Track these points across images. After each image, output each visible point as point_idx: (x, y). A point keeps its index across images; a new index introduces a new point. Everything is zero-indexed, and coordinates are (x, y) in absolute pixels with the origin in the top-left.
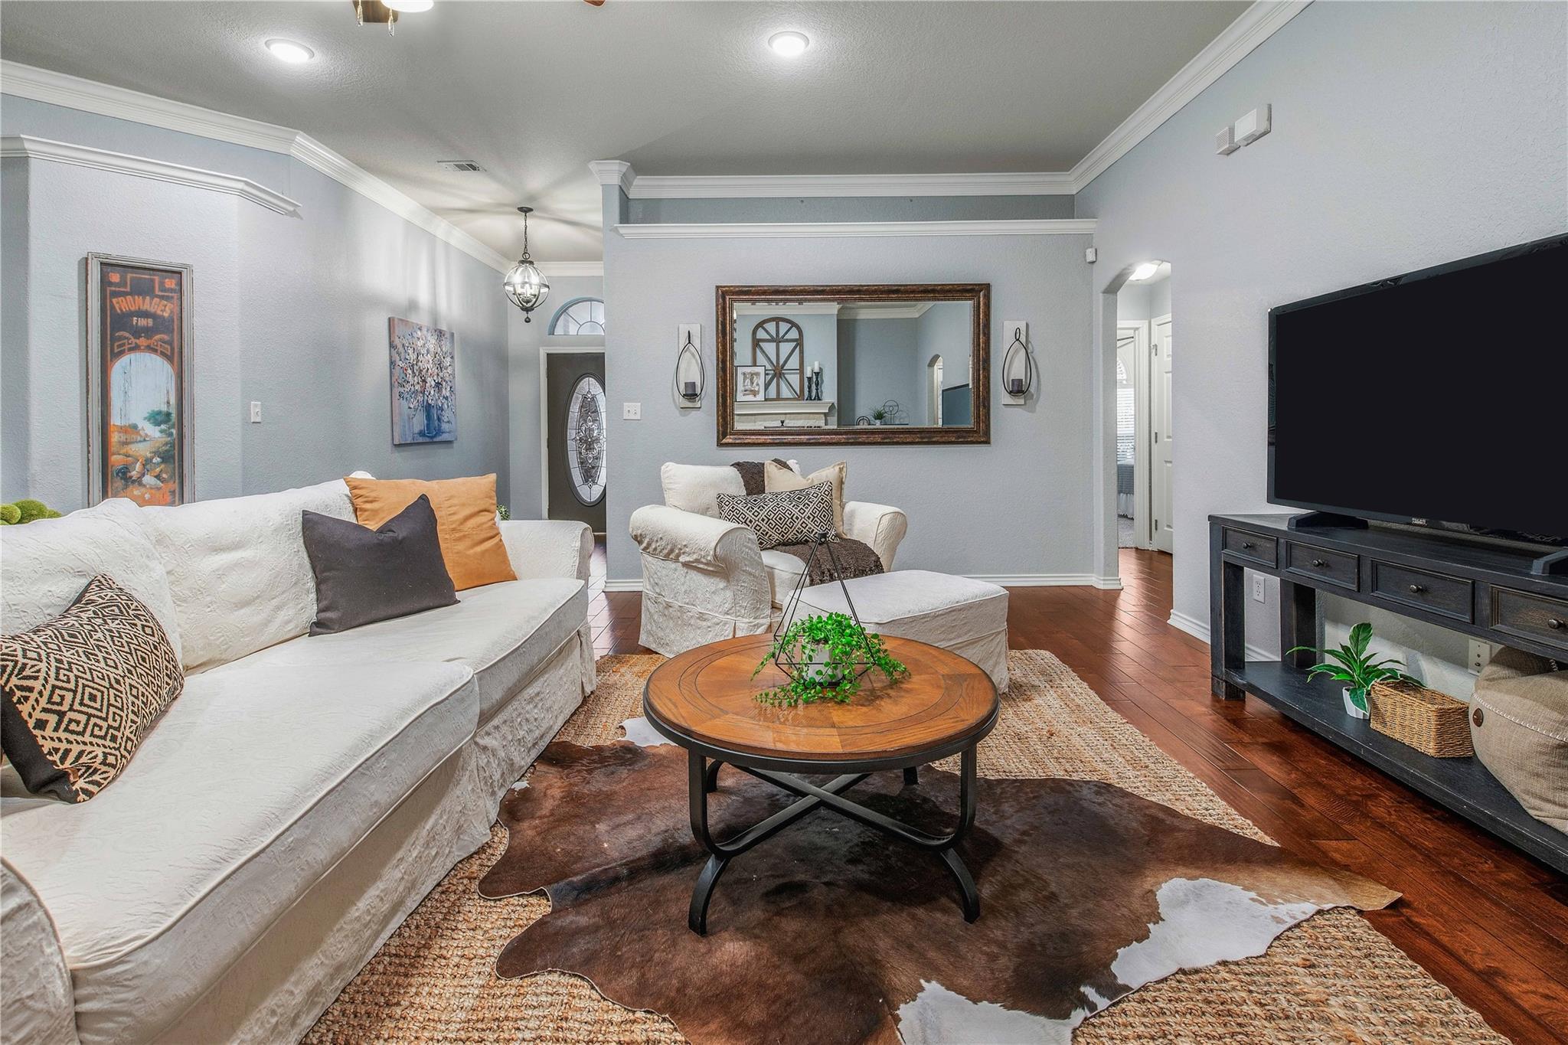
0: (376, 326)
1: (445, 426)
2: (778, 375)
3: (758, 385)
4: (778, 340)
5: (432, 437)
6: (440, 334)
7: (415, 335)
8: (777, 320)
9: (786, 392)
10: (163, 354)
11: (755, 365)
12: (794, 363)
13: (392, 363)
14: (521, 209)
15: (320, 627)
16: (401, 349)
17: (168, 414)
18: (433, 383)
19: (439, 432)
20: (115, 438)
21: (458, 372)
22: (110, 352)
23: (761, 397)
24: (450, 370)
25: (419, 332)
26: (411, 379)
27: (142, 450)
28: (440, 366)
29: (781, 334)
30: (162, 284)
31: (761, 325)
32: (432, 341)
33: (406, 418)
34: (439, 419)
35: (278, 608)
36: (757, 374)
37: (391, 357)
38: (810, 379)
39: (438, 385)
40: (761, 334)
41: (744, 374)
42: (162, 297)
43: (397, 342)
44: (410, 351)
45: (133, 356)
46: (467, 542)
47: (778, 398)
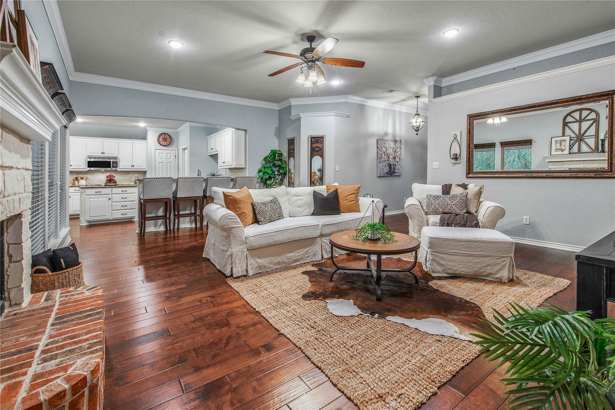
0: (373, 142)
1: (396, 171)
2: (579, 140)
3: (564, 146)
4: (580, 121)
5: (391, 174)
6: (395, 141)
7: (386, 143)
8: (581, 110)
9: (584, 148)
10: (320, 156)
11: (564, 135)
12: (592, 131)
13: (377, 152)
14: (416, 97)
15: (313, 214)
16: (380, 148)
17: (321, 169)
18: (392, 157)
19: (394, 173)
20: (312, 175)
21: (403, 153)
22: (312, 156)
23: (567, 152)
24: (399, 153)
25: (387, 142)
26: (384, 157)
27: (316, 177)
28: (395, 152)
29: (583, 118)
30: (320, 140)
31: (569, 114)
32: (392, 144)
33: (382, 169)
34: (394, 169)
35: (306, 209)
36: (565, 141)
37: (377, 150)
38: (603, 141)
39: (394, 158)
40: (569, 119)
41: (556, 141)
42: (320, 143)
43: (379, 146)
44: (384, 148)
45: (315, 157)
46: (347, 201)
47: (579, 151)
